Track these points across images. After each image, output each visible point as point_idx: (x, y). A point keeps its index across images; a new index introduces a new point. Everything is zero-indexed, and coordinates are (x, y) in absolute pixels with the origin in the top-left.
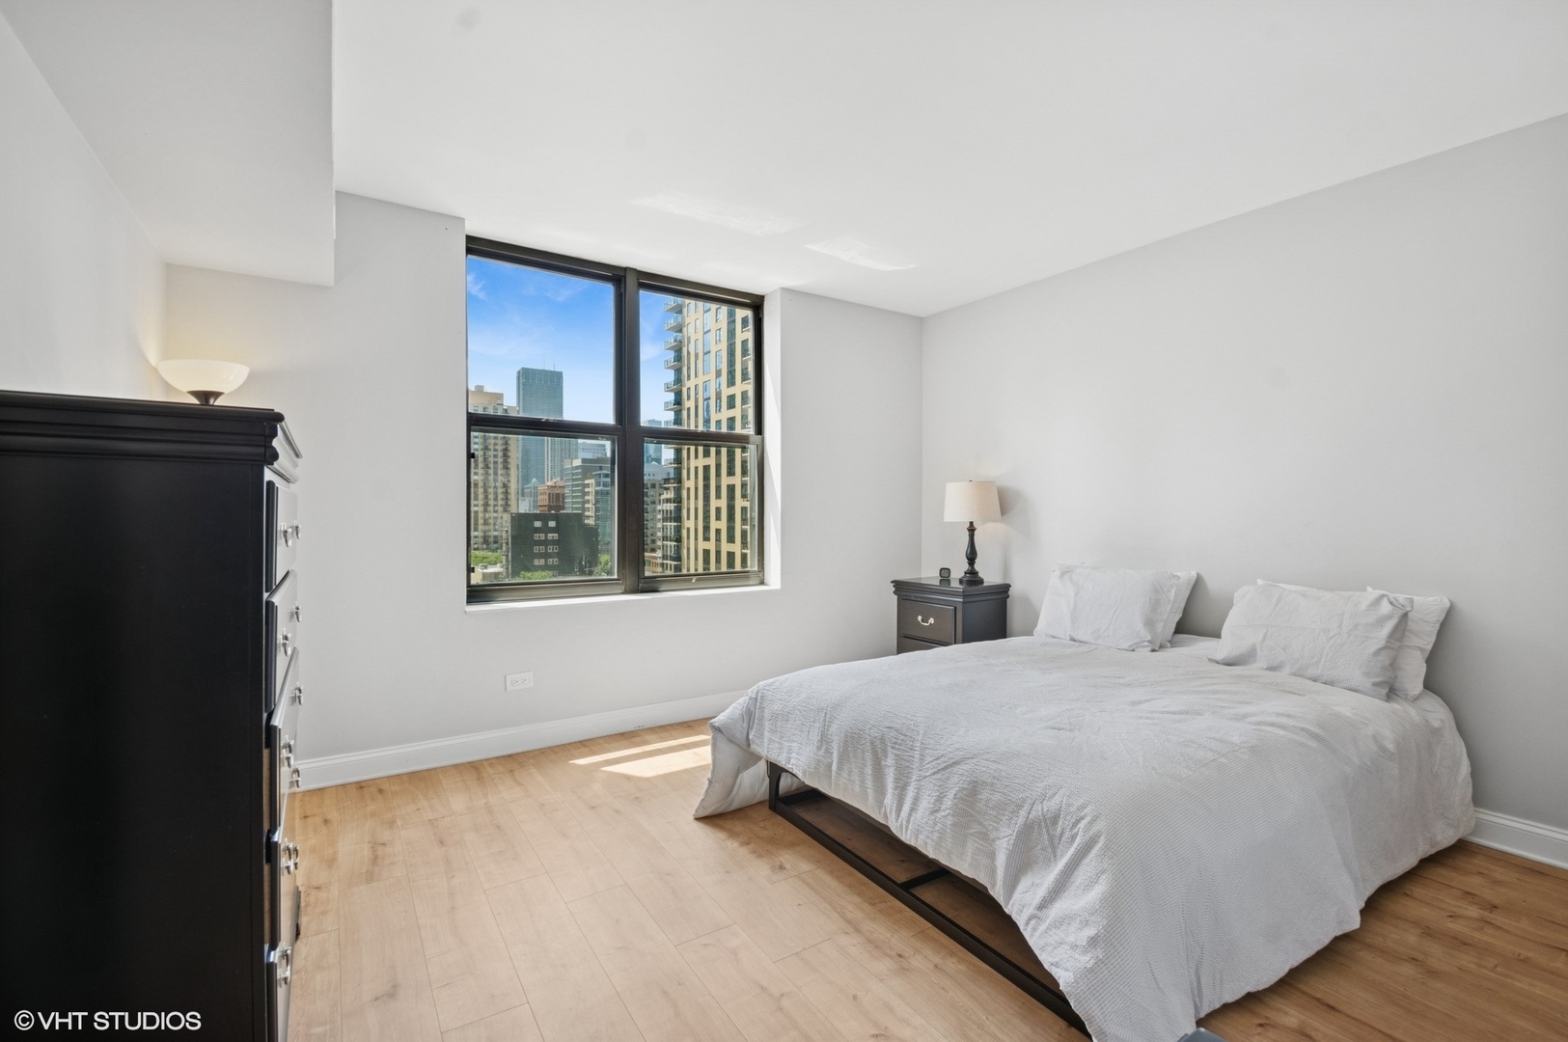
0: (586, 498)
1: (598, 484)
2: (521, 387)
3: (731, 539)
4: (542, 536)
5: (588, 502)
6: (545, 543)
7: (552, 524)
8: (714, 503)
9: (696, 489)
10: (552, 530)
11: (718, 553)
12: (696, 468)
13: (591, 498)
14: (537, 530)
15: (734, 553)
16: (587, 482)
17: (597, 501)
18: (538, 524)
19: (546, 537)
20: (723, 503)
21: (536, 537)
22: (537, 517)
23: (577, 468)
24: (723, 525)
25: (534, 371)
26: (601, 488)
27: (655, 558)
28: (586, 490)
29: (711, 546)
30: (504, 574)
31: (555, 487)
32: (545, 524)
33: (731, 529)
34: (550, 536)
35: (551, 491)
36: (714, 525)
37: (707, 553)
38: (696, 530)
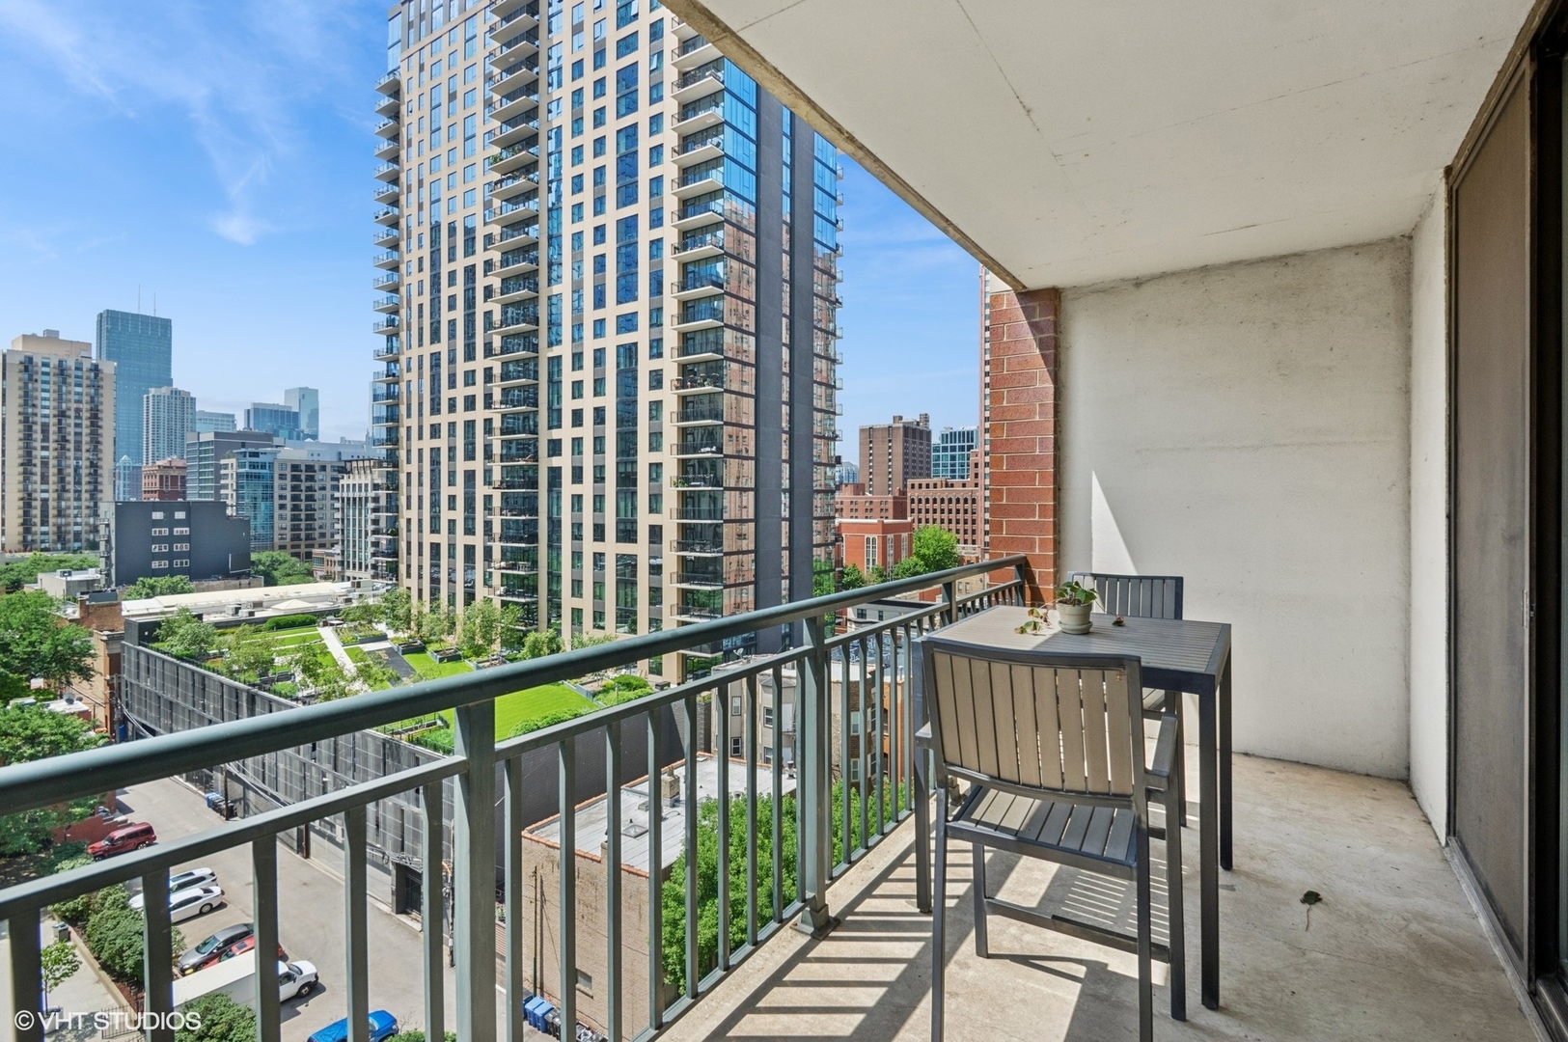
0: (223, 482)
1: (241, 465)
2: (104, 334)
3: (470, 531)
4: (165, 531)
5: (225, 487)
6: (171, 539)
7: (180, 515)
8: (445, 491)
9: (420, 474)
10: (180, 523)
11: (452, 547)
12: (420, 451)
13: (231, 481)
14: (157, 523)
15: (474, 547)
16: (223, 462)
17: (239, 487)
18: (158, 515)
19: (171, 531)
20: (459, 490)
21: (155, 531)
22: (155, 507)
23: (208, 443)
24: (459, 516)
25: (125, 317)
26: (247, 470)
27: (332, 555)
28: (223, 472)
29: (442, 538)
30: (103, 582)
31: (171, 467)
32: (170, 516)
33: (470, 520)
34: (177, 531)
35: (164, 473)
36: (445, 515)
37: (435, 548)
38: (420, 521)
